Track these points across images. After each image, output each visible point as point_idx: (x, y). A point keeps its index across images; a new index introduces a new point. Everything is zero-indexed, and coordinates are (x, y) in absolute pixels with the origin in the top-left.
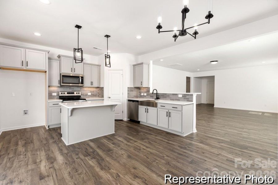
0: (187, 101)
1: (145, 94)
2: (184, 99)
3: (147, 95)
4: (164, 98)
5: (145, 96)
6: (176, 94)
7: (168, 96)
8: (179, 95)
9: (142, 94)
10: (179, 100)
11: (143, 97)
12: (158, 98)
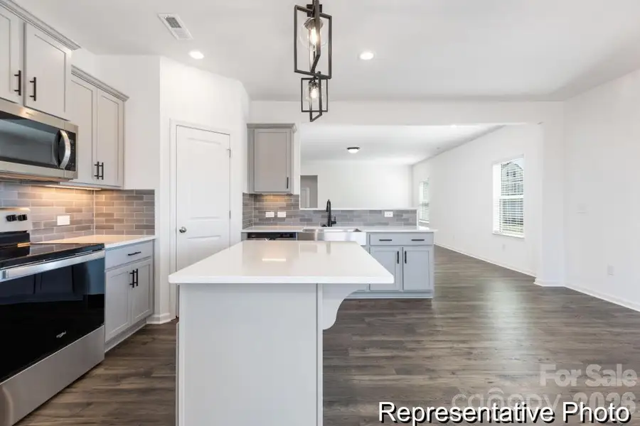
0: (405, 224)
1: (282, 214)
2: (397, 220)
3: (287, 216)
5: (283, 219)
6: (380, 212)
8: (386, 213)
9: (270, 214)
10: (386, 224)
11: (272, 222)
12: (335, 223)
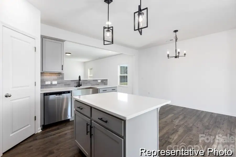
0: (104, 84)
1: (55, 83)
2: (102, 83)
3: (58, 83)
4: (85, 85)
5: (55, 85)
6: (97, 80)
7: (89, 82)
8: (98, 81)
9: (48, 83)
10: (98, 85)
11: (49, 86)
12: (81, 85)
